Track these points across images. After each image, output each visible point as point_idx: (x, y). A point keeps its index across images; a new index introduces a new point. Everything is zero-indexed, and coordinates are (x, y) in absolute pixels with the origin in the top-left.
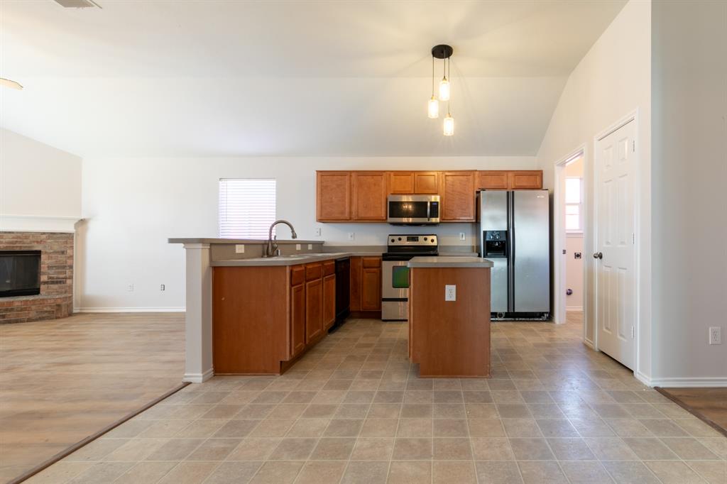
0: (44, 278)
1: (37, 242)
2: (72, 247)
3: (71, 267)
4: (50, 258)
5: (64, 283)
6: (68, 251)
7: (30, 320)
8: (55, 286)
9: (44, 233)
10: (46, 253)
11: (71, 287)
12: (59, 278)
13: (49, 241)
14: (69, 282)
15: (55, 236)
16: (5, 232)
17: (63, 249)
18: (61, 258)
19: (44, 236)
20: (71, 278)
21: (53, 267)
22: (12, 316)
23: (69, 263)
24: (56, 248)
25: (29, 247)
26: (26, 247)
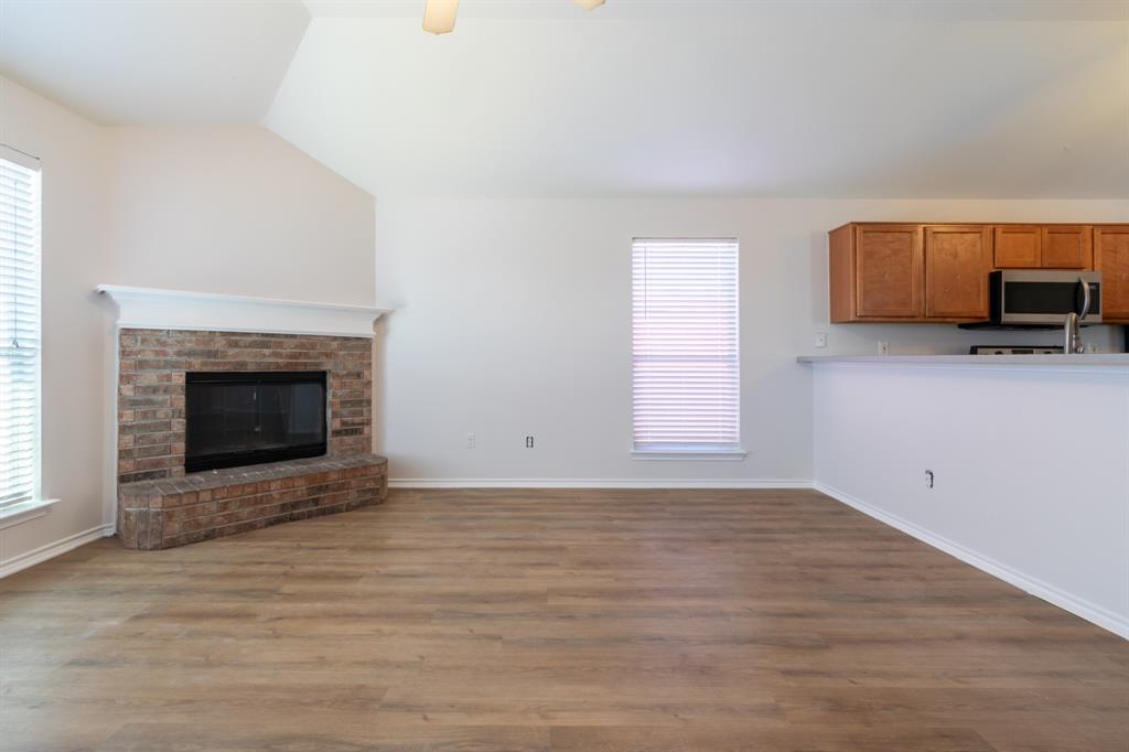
0: (333, 424)
1: (327, 355)
2: (370, 364)
3: (369, 402)
4: (343, 385)
5: (361, 432)
6: (366, 373)
7: (349, 508)
8: (349, 439)
9: (335, 338)
10: (337, 376)
11: (369, 439)
12: (353, 424)
13: (342, 353)
14: (366, 429)
15: (349, 344)
16: (286, 336)
17: (357, 370)
18: (356, 384)
19: (335, 344)
20: (369, 423)
21: (346, 402)
22: (326, 499)
23: (365, 397)
24: (350, 366)
25: (317, 364)
26: (312, 364)
